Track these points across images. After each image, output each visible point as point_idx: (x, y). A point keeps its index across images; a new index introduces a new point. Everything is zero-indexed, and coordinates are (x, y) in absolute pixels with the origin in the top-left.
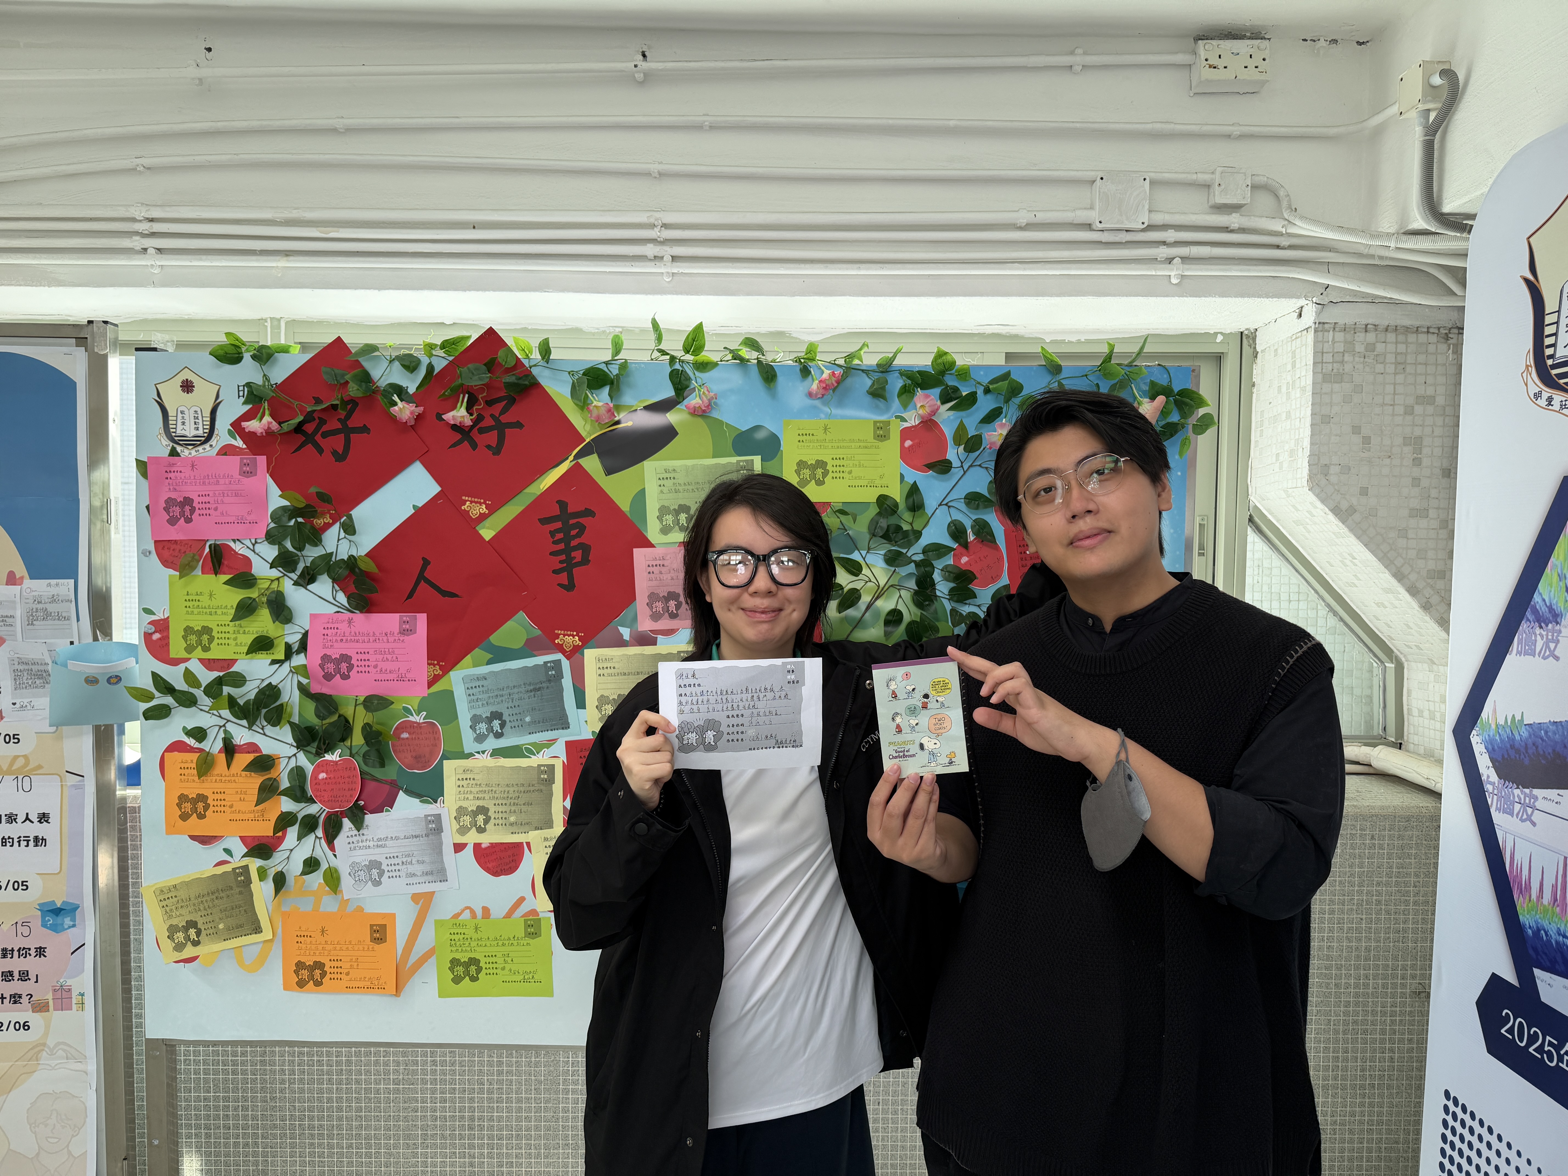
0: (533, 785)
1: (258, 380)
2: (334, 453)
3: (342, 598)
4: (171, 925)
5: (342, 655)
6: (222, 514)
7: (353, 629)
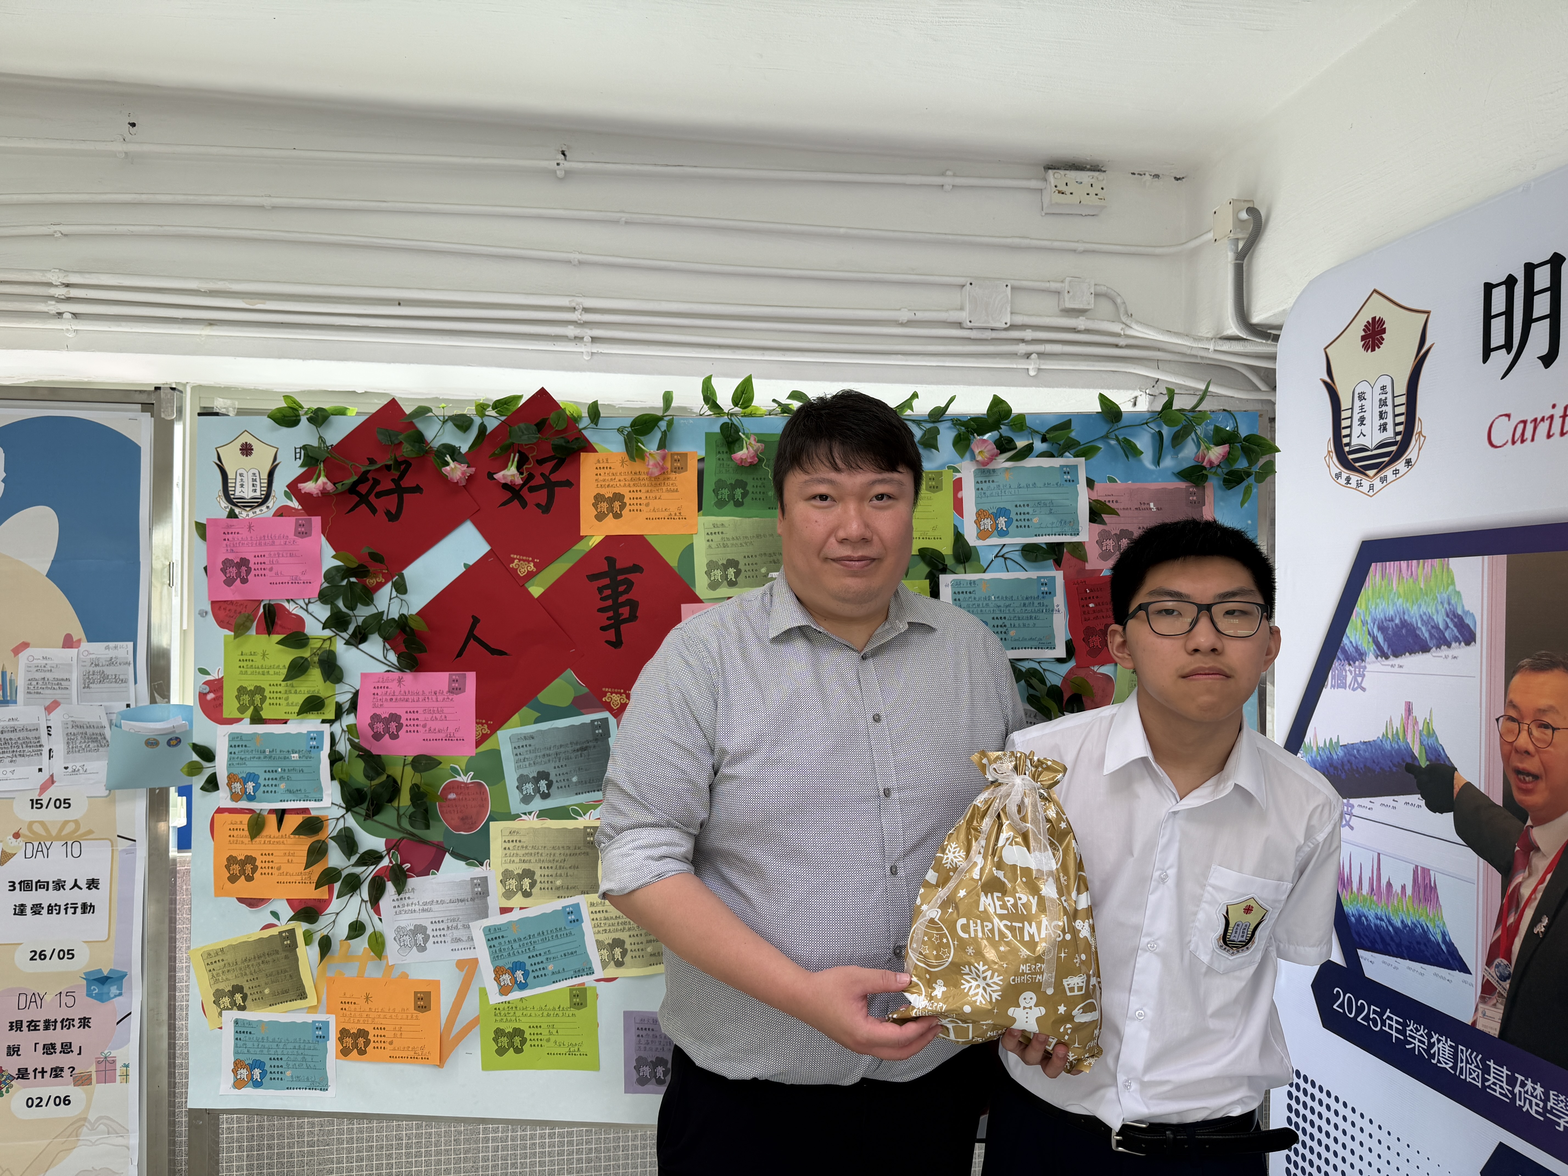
0: (579, 848)
1: (315, 443)
2: (388, 513)
3: (392, 657)
4: (217, 990)
5: (391, 715)
6: (277, 574)
7: (403, 688)
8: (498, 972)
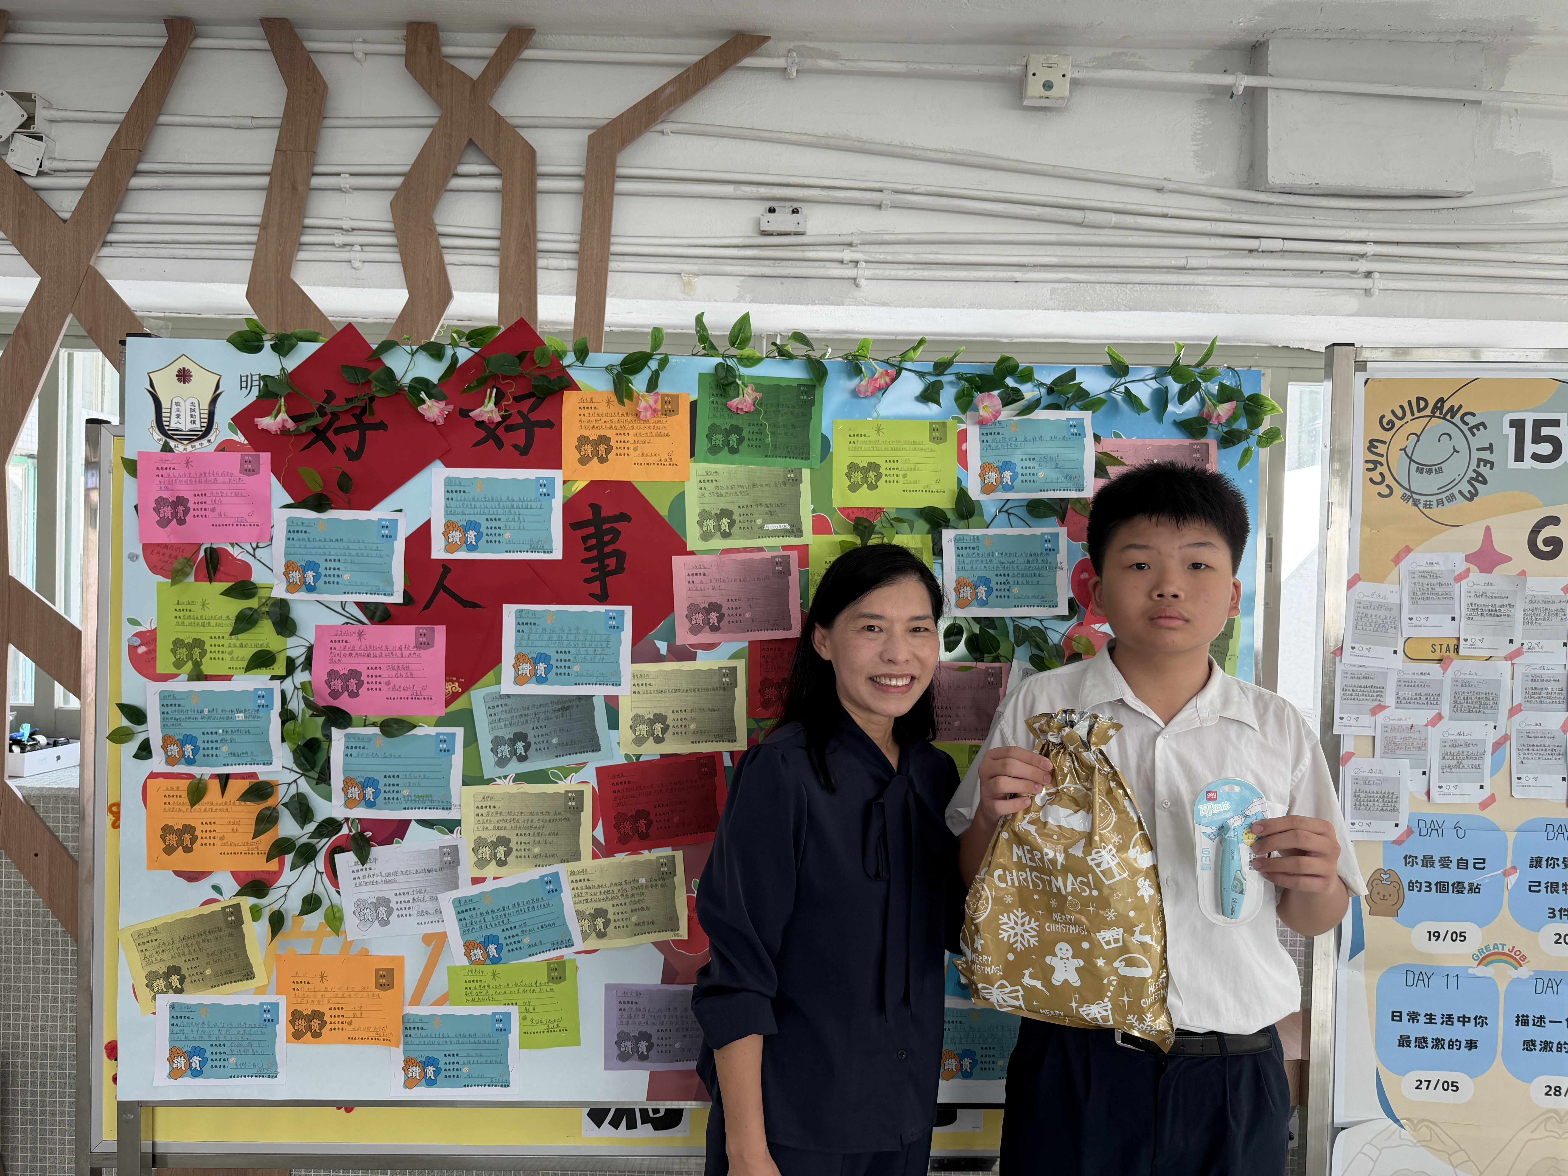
0: (560, 814)
1: (276, 373)
2: (348, 451)
4: (150, 972)
5: (351, 671)
6: (220, 515)
7: (364, 642)
8: (469, 947)
